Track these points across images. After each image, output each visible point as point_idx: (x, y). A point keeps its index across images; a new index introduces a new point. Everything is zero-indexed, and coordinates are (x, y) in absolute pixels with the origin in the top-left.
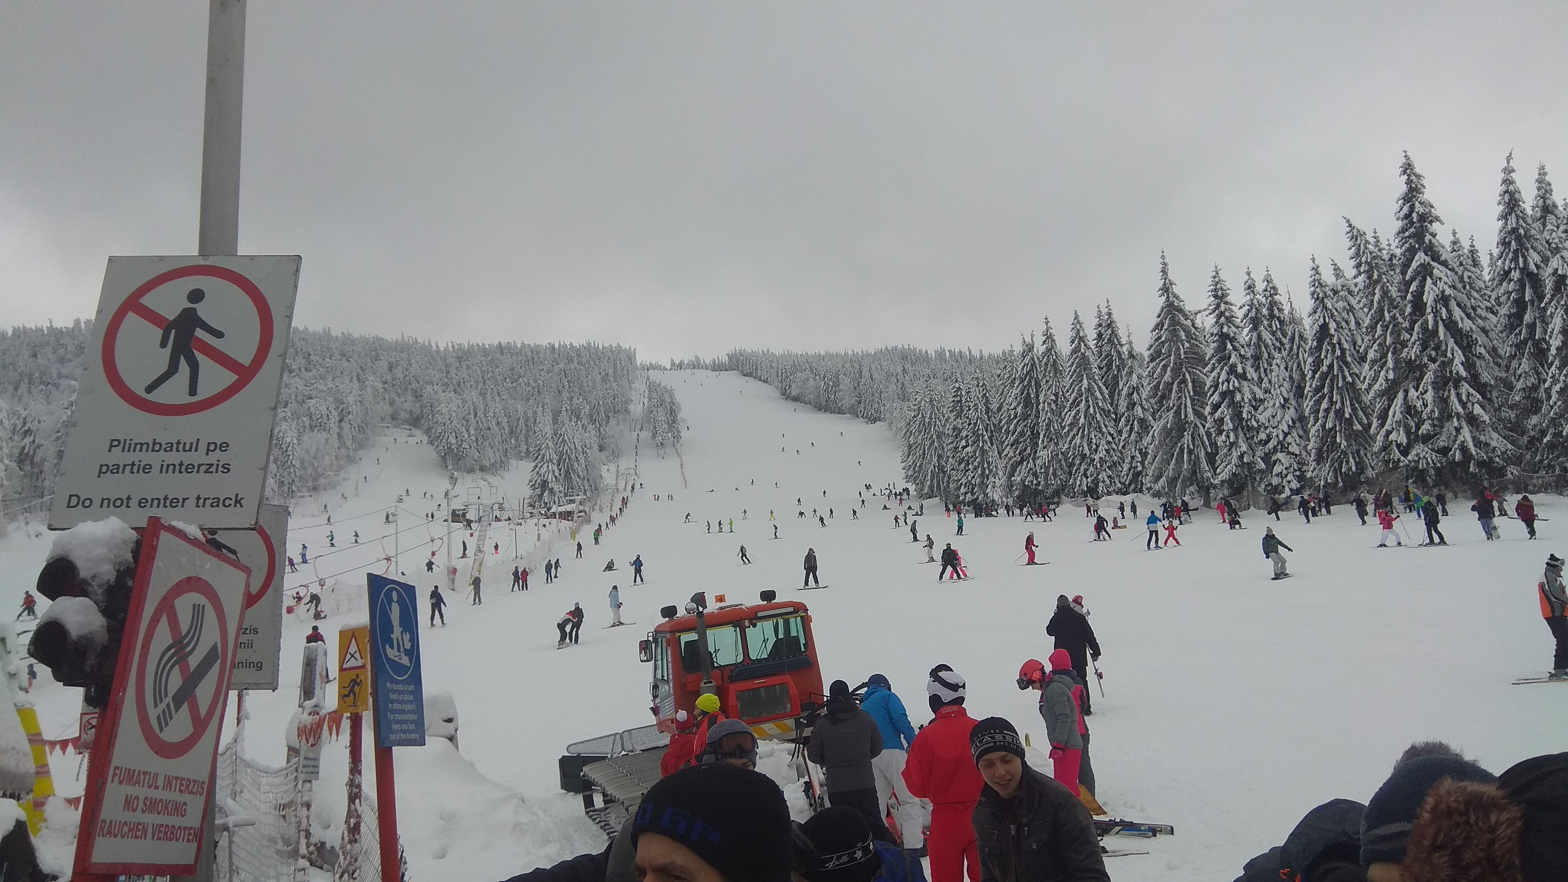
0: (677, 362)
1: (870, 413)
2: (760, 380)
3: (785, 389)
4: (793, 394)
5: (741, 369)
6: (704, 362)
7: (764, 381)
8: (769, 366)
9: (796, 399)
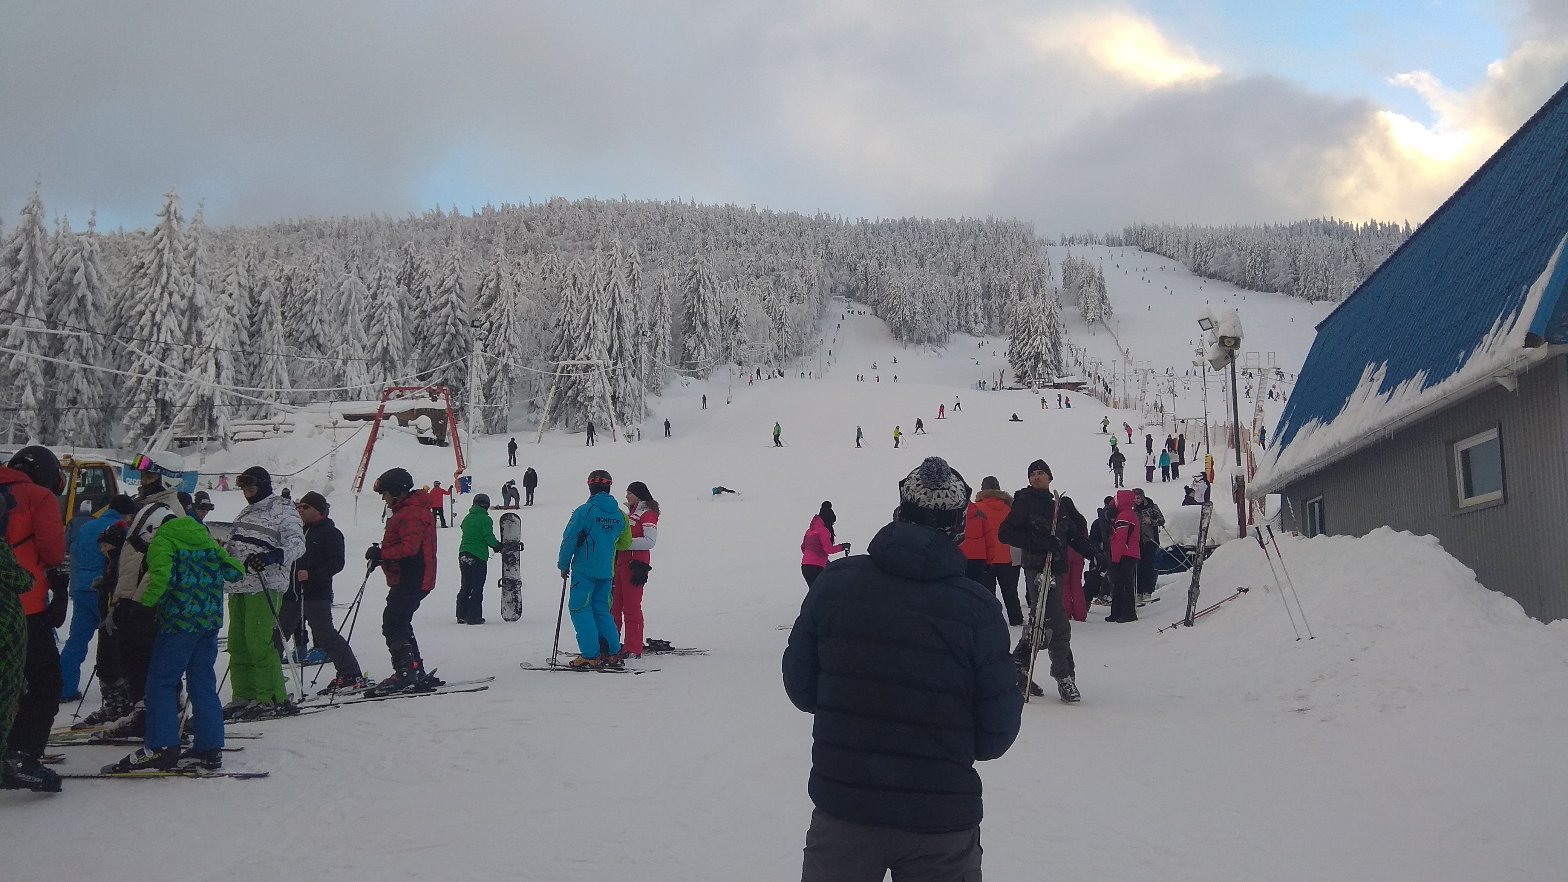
0: (1068, 237)
1: (1311, 292)
2: (1165, 255)
3: (1199, 265)
4: (1212, 270)
5: (1141, 243)
6: (1097, 237)
7: (1169, 257)
8: (1176, 241)
9: (1212, 276)
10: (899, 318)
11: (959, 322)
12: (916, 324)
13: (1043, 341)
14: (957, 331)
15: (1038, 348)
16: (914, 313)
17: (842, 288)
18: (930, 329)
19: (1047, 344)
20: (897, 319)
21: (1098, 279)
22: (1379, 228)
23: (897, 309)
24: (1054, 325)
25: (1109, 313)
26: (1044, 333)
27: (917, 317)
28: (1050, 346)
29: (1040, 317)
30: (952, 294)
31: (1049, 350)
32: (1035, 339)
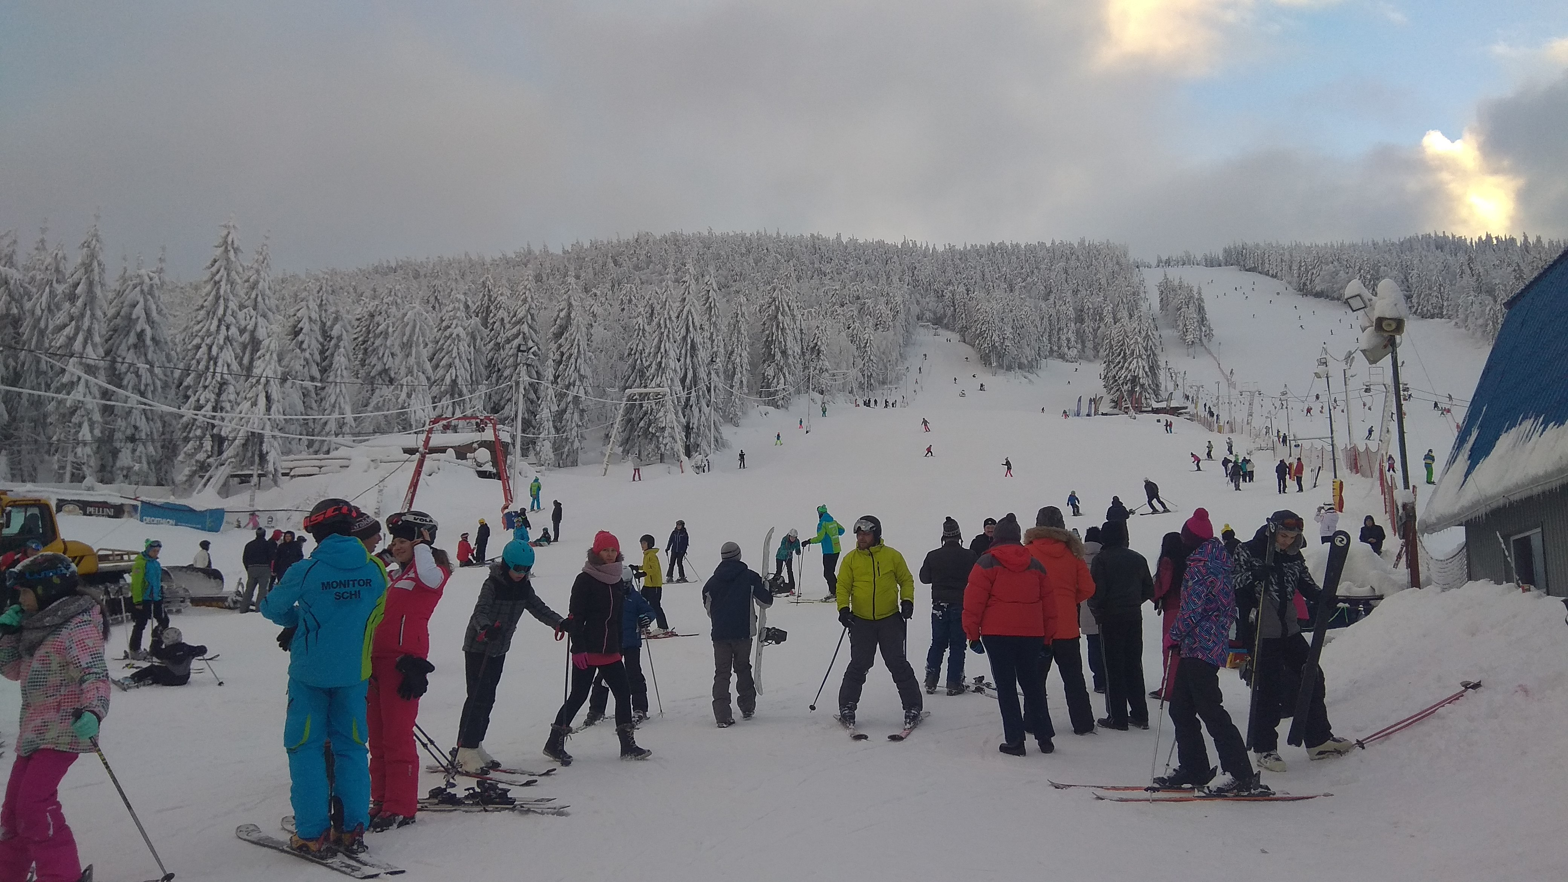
0: (1164, 258)
1: (1425, 309)
2: (1267, 274)
3: (1305, 284)
4: (1318, 289)
5: (1242, 263)
6: (1195, 257)
7: (1272, 276)
8: (1279, 260)
9: (1318, 295)
10: (988, 344)
11: (1051, 348)
12: (1005, 349)
13: (1140, 364)
14: (1049, 356)
15: (1134, 372)
16: (1004, 338)
17: (928, 315)
18: (1020, 355)
19: (1144, 367)
20: (986, 345)
21: (1197, 300)
22: (1495, 242)
23: (985, 335)
24: (1151, 347)
25: (1209, 335)
26: (1140, 356)
27: (1007, 343)
28: (1147, 369)
29: (1137, 339)
30: (1043, 319)
31: (1146, 373)
32: (1131, 363)
